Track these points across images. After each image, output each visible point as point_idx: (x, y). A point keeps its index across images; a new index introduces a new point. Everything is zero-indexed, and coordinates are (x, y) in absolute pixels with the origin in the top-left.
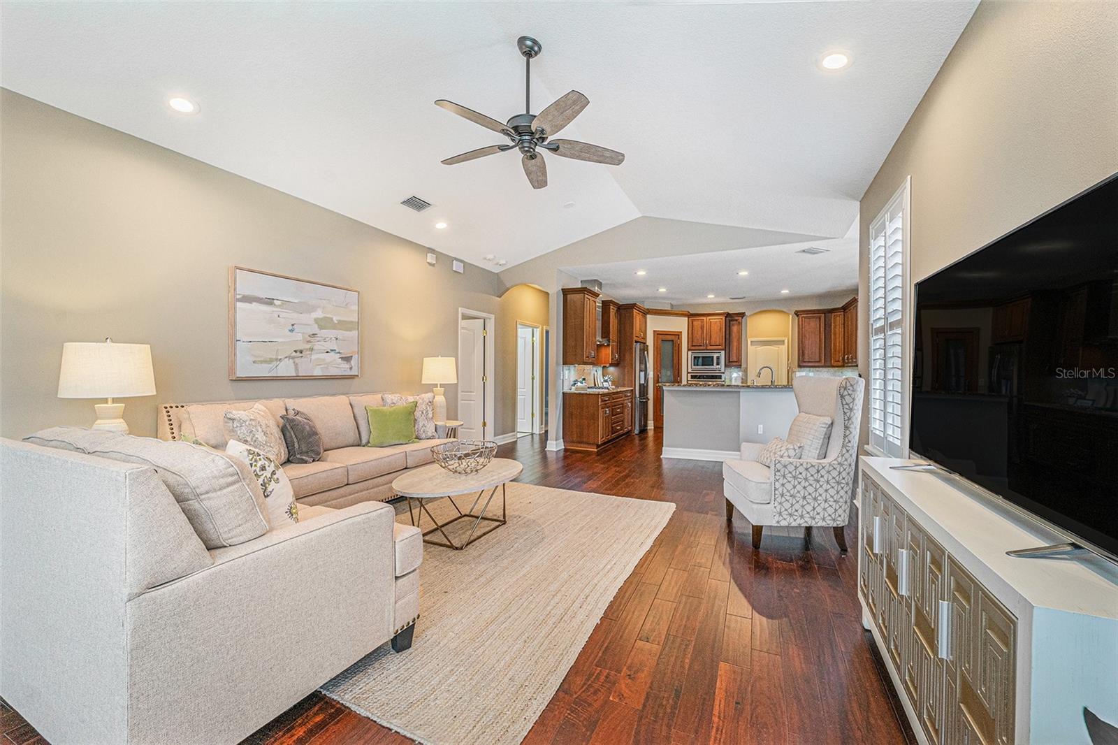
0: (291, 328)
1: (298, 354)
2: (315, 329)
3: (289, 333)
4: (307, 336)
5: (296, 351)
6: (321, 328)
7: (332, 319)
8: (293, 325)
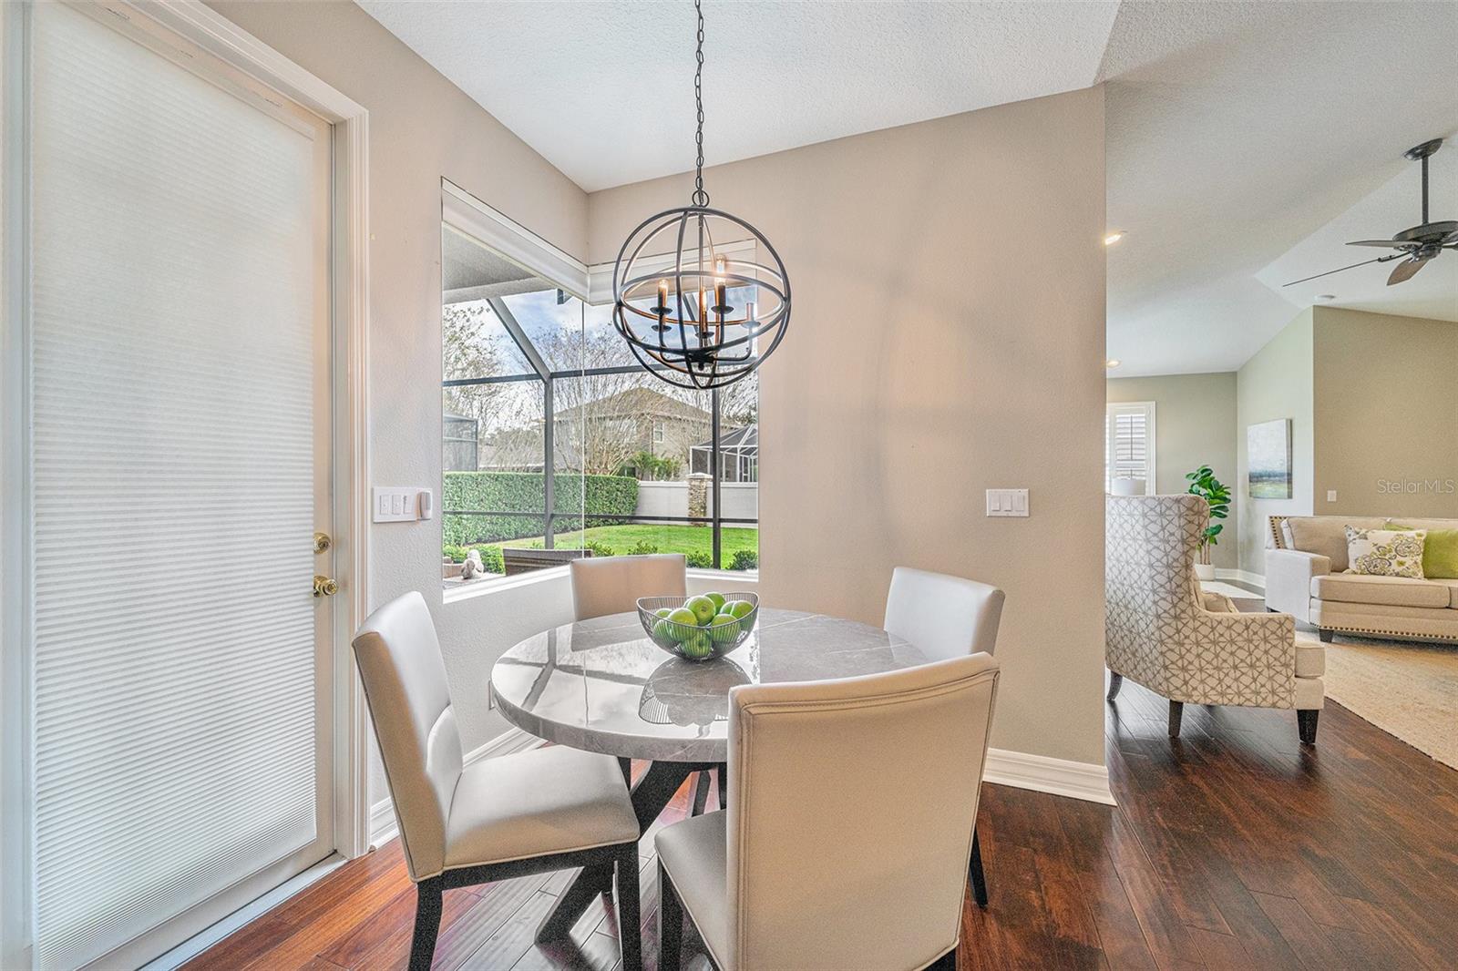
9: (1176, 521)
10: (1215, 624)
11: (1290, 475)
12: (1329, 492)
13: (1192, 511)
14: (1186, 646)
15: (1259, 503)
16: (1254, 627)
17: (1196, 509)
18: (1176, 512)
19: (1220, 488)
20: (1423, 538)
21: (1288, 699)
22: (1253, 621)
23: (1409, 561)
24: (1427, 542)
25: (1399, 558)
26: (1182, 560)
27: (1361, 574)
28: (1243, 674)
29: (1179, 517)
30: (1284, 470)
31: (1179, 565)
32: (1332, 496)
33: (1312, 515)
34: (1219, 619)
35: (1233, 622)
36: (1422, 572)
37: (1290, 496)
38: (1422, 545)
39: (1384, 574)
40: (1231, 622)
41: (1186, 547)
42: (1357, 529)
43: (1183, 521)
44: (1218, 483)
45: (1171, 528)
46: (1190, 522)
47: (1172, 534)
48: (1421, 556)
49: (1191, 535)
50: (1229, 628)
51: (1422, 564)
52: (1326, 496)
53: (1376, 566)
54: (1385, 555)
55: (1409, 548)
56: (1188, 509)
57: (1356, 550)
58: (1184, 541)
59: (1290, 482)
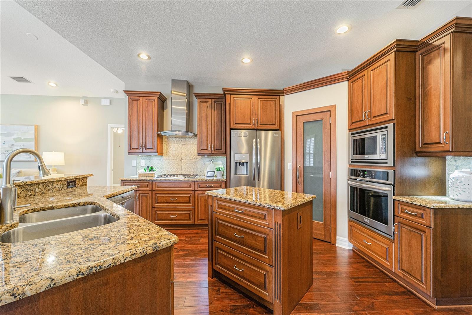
0: (4, 143)
1: (7, 152)
2: (14, 142)
3: (3, 145)
4: (10, 145)
5: (6, 151)
6: (16, 142)
7: (21, 138)
8: (4, 142)
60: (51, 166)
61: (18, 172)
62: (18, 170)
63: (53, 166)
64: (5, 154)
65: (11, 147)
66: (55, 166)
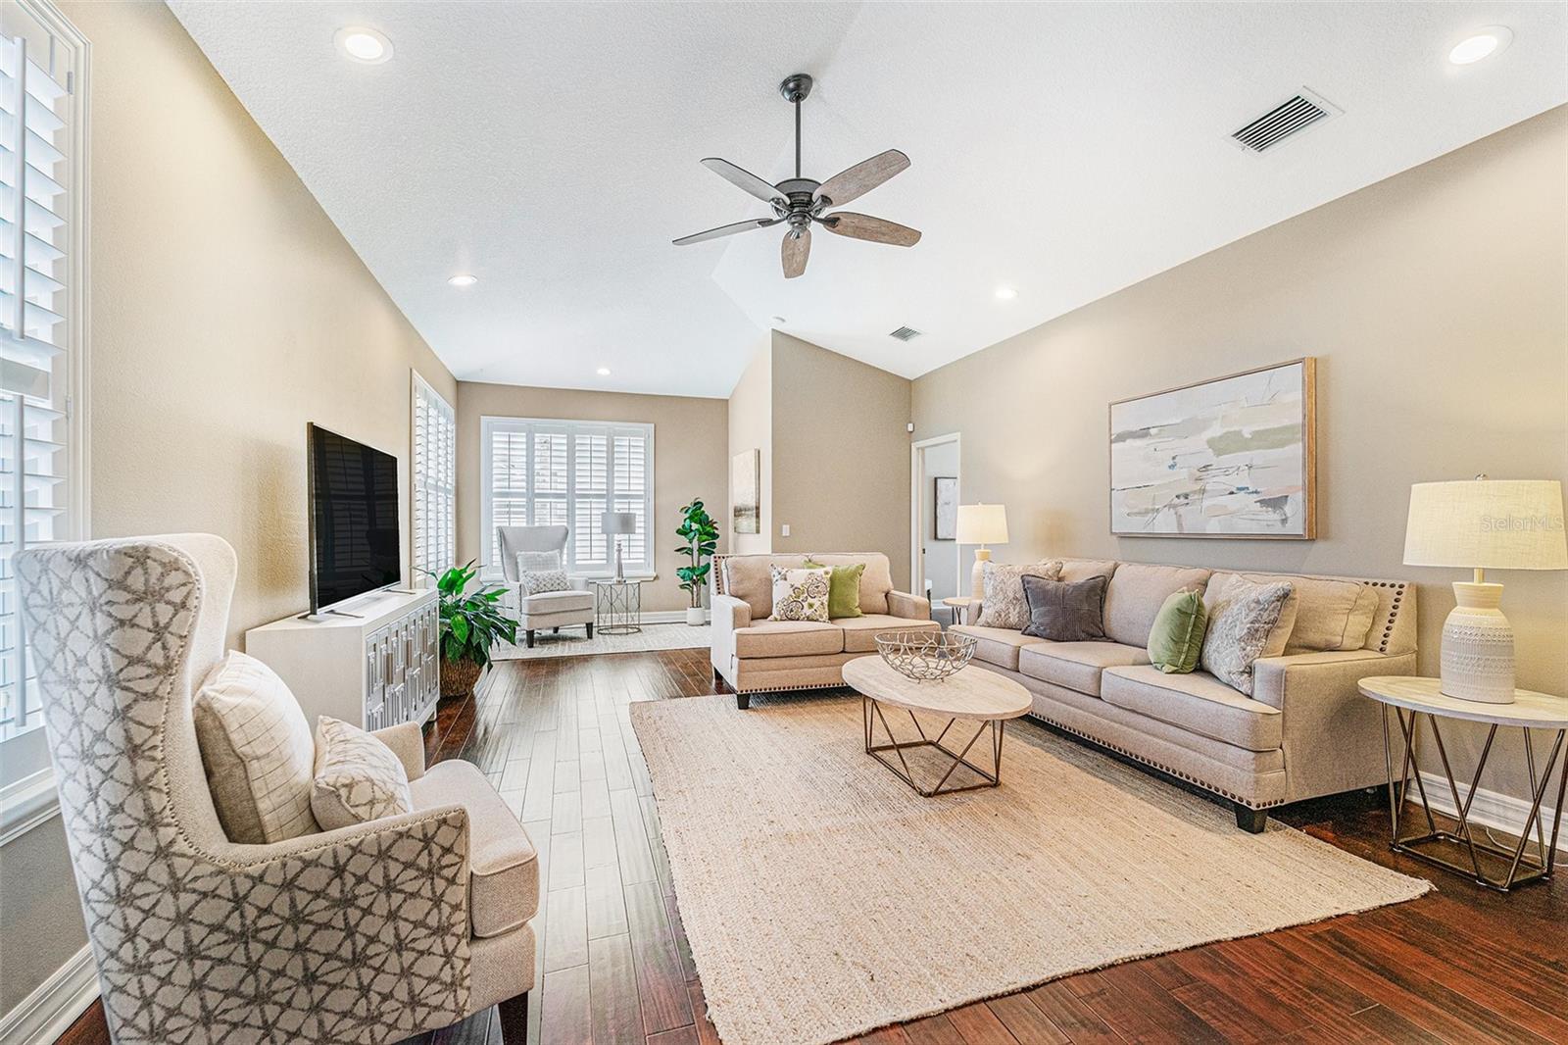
1: (1182, 500)
2: (1209, 456)
6: (1219, 453)
9: (85, 621)
10: (243, 886)
11: (758, 508)
12: (784, 526)
13: (126, 589)
14: (156, 970)
15: (742, 537)
16: (358, 866)
17: (137, 581)
18: (84, 595)
19: (711, 524)
20: (829, 576)
21: (450, 1005)
22: (355, 850)
23: (816, 602)
24: (832, 579)
25: (810, 600)
26: (115, 733)
27: (781, 620)
28: (333, 987)
29: (92, 611)
30: (753, 504)
31: (109, 750)
32: (786, 530)
33: (770, 552)
34: (255, 870)
35: (299, 864)
36: (827, 614)
37: (758, 532)
38: (828, 584)
39: (798, 620)
40: (294, 866)
41: (122, 698)
42: (780, 569)
43: (102, 623)
44: (707, 517)
45: (80, 644)
46: (122, 623)
47: (81, 662)
48: (827, 595)
49: (132, 661)
50: (288, 885)
51: (829, 606)
52: (781, 531)
53: (792, 611)
54: (799, 597)
55: (817, 587)
56: (113, 584)
57: (780, 593)
58: (113, 681)
59: (758, 516)
60: (1466, 573)
61: (1281, 593)
62: (1282, 583)
63: (1476, 573)
64: (1175, 506)
65: (1198, 479)
66: (1487, 574)
